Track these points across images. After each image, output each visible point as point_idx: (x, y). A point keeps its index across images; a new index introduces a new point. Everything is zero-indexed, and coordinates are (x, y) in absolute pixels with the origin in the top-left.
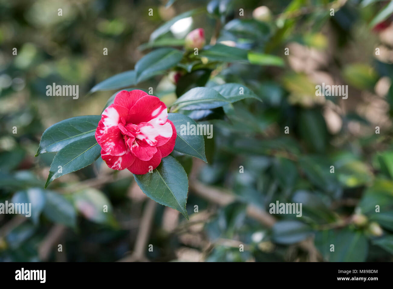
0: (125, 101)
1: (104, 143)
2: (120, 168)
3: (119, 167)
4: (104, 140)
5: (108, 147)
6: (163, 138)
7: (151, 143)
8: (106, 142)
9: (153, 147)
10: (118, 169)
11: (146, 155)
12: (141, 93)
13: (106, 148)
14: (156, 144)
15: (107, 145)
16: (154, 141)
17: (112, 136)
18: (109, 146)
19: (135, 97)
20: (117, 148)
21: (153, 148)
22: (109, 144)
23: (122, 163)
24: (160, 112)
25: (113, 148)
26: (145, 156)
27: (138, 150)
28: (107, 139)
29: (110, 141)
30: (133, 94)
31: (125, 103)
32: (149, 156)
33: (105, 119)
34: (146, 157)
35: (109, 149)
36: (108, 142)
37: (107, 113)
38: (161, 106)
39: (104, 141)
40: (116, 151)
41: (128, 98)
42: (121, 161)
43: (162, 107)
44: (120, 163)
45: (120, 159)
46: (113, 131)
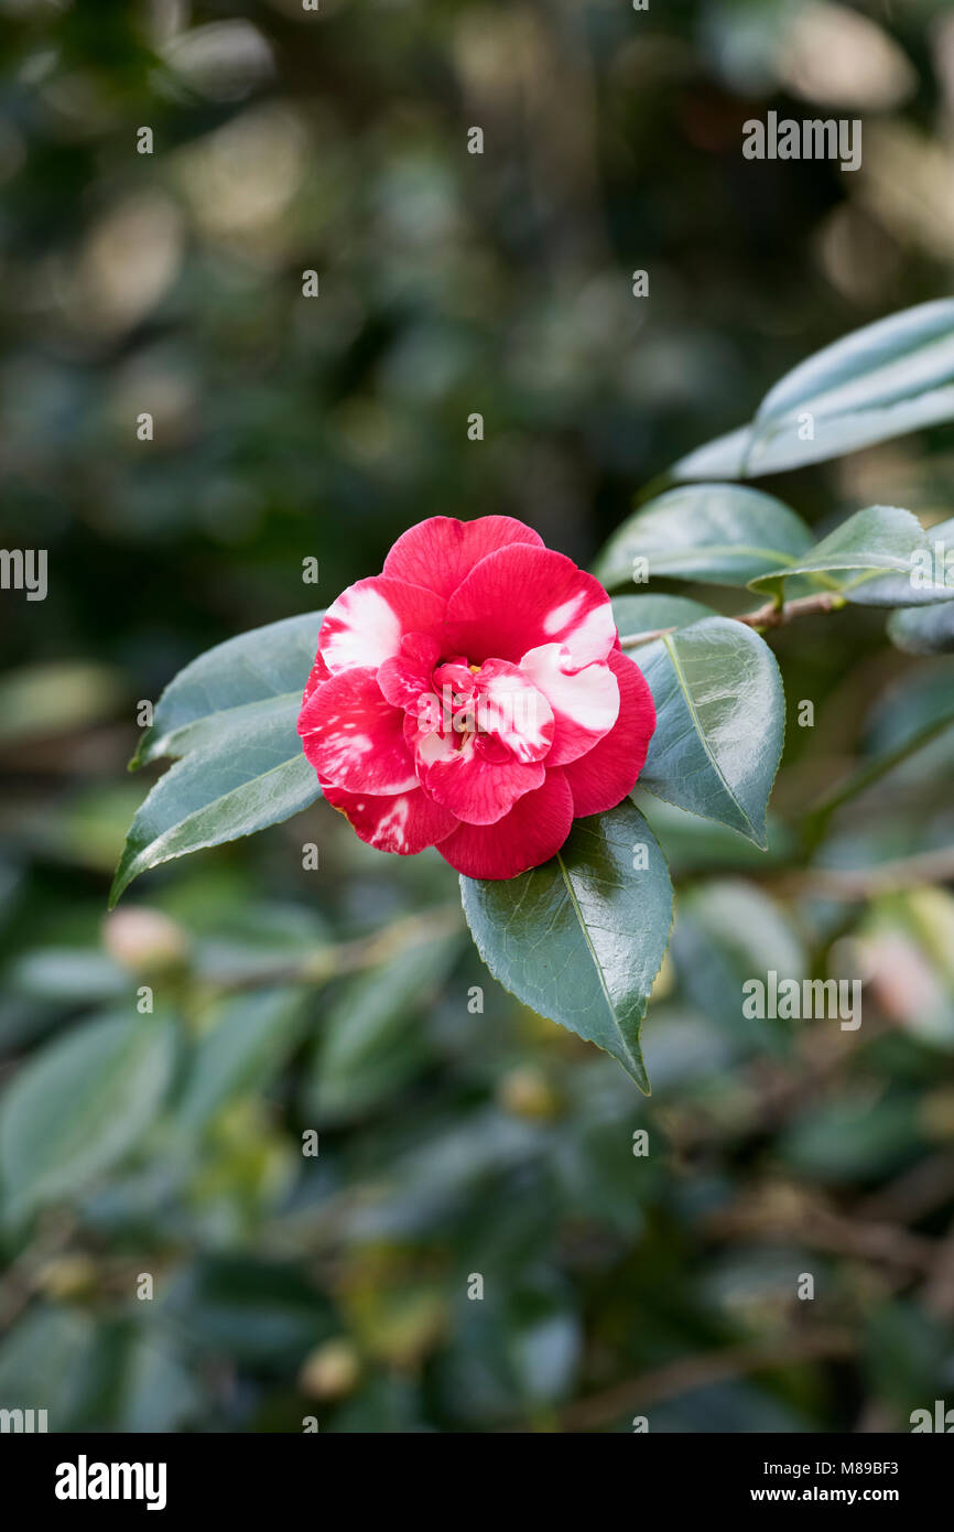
0: (432, 563)
1: (319, 738)
2: (403, 847)
3: (397, 843)
4: (316, 726)
5: (335, 753)
6: (577, 733)
7: (526, 748)
8: (331, 733)
9: (529, 765)
10: (395, 849)
11: (487, 801)
12: (511, 534)
13: (326, 758)
14: (542, 757)
15: (331, 748)
16: (539, 741)
17: (356, 708)
18: (342, 749)
19: (480, 546)
20: (380, 763)
21: (531, 771)
22: (340, 743)
23: (407, 824)
24: (579, 618)
25: (359, 762)
26: (484, 800)
27: (463, 774)
28: (331, 722)
29: (348, 730)
30: (477, 535)
31: (433, 573)
32: (497, 807)
33: (336, 637)
34: (487, 807)
35: (340, 762)
36: (337, 735)
37: (348, 614)
38: (582, 594)
39: (317, 729)
40: (370, 774)
41: (450, 551)
42: (404, 818)
43: (587, 596)
44: (399, 824)
45: (402, 808)
46: (355, 690)
